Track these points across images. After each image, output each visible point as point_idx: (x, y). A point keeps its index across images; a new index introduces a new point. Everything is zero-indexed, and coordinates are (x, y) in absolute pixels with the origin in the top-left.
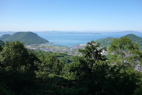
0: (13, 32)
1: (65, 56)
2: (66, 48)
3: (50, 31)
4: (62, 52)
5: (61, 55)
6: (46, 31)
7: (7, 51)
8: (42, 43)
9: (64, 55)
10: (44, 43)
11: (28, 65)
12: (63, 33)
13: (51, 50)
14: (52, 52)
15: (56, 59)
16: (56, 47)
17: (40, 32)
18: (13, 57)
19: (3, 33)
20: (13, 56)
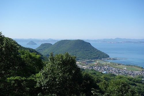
0: (55, 40)
1: (137, 84)
2: (140, 69)
3: (112, 39)
4: (132, 76)
5: (131, 82)
6: (105, 39)
7: (51, 70)
8: (97, 58)
9: (137, 82)
10: (101, 59)
11: (82, 95)
12: (135, 43)
13: (113, 71)
14: (114, 75)
15: (128, 88)
16: (121, 66)
17: (95, 41)
18: (59, 79)
19: (42, 41)
20: (60, 77)
